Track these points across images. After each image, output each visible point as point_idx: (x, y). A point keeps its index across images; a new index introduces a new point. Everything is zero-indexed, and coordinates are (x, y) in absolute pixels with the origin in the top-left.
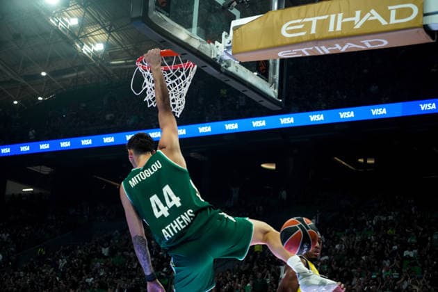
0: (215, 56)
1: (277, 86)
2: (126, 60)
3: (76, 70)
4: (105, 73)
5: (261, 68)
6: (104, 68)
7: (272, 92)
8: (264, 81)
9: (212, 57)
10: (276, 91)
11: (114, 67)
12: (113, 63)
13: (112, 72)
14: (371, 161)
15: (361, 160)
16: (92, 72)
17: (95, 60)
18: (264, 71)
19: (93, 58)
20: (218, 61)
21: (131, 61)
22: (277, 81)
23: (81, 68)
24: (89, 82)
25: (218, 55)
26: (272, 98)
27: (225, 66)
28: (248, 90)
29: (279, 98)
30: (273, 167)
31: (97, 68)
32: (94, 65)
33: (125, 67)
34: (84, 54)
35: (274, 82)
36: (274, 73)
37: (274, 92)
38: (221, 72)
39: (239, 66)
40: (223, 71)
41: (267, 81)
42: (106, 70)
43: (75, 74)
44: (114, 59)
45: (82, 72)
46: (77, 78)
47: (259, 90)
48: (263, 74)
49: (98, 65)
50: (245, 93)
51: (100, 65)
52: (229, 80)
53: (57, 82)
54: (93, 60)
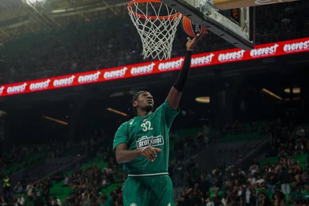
0: (199, 6)
1: (248, 30)
2: (66, 9)
3: (21, 20)
4: (47, 22)
5: (234, 14)
6: (46, 17)
7: (245, 34)
8: (237, 26)
9: (196, 7)
10: (248, 34)
11: (56, 16)
12: (55, 11)
13: (54, 21)
14: (297, 91)
15: (288, 91)
16: (36, 22)
17: (38, 9)
18: (237, 17)
19: (36, 8)
20: (200, 10)
21: (71, 9)
22: (248, 25)
23: (26, 18)
24: (33, 31)
25: (200, 5)
26: (245, 40)
27: (207, 14)
28: (225, 34)
29: (251, 39)
30: (206, 100)
31: (40, 17)
32: (37, 15)
33: (66, 15)
34: (27, 5)
35: (245, 26)
36: (245, 19)
37: (246, 35)
38: (204, 20)
39: (217, 13)
40: (206, 19)
41: (240, 26)
42: (49, 20)
43: (20, 24)
44: (56, 8)
45: (26, 22)
46: (22, 27)
47: (234, 33)
48: (236, 20)
49: (41, 15)
50: (222, 37)
51: (43, 15)
52: (210, 27)
53: (5, 33)
54: (36, 10)
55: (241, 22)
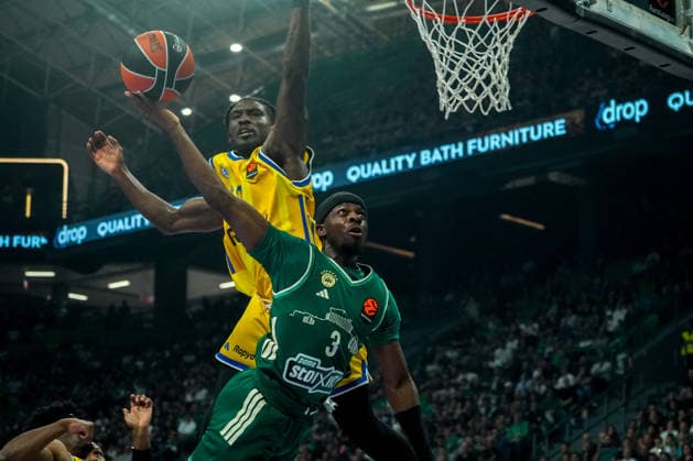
4: (358, 31)
6: (356, 22)
7: (687, 43)
11: (375, 18)
12: (373, 7)
13: (372, 28)
17: (335, 6)
18: (666, 3)
24: (328, 54)
27: (585, 4)
28: (635, 46)
31: (343, 23)
32: (335, 18)
33: (397, 14)
35: (688, 23)
36: (687, 6)
37: (690, 44)
38: (578, 17)
40: (582, 14)
41: (674, 23)
42: (362, 27)
48: (663, 10)
49: (343, 17)
50: (630, 53)
51: (348, 16)
52: (595, 32)
53: (264, 62)
54: (331, 8)
55: (678, 14)
